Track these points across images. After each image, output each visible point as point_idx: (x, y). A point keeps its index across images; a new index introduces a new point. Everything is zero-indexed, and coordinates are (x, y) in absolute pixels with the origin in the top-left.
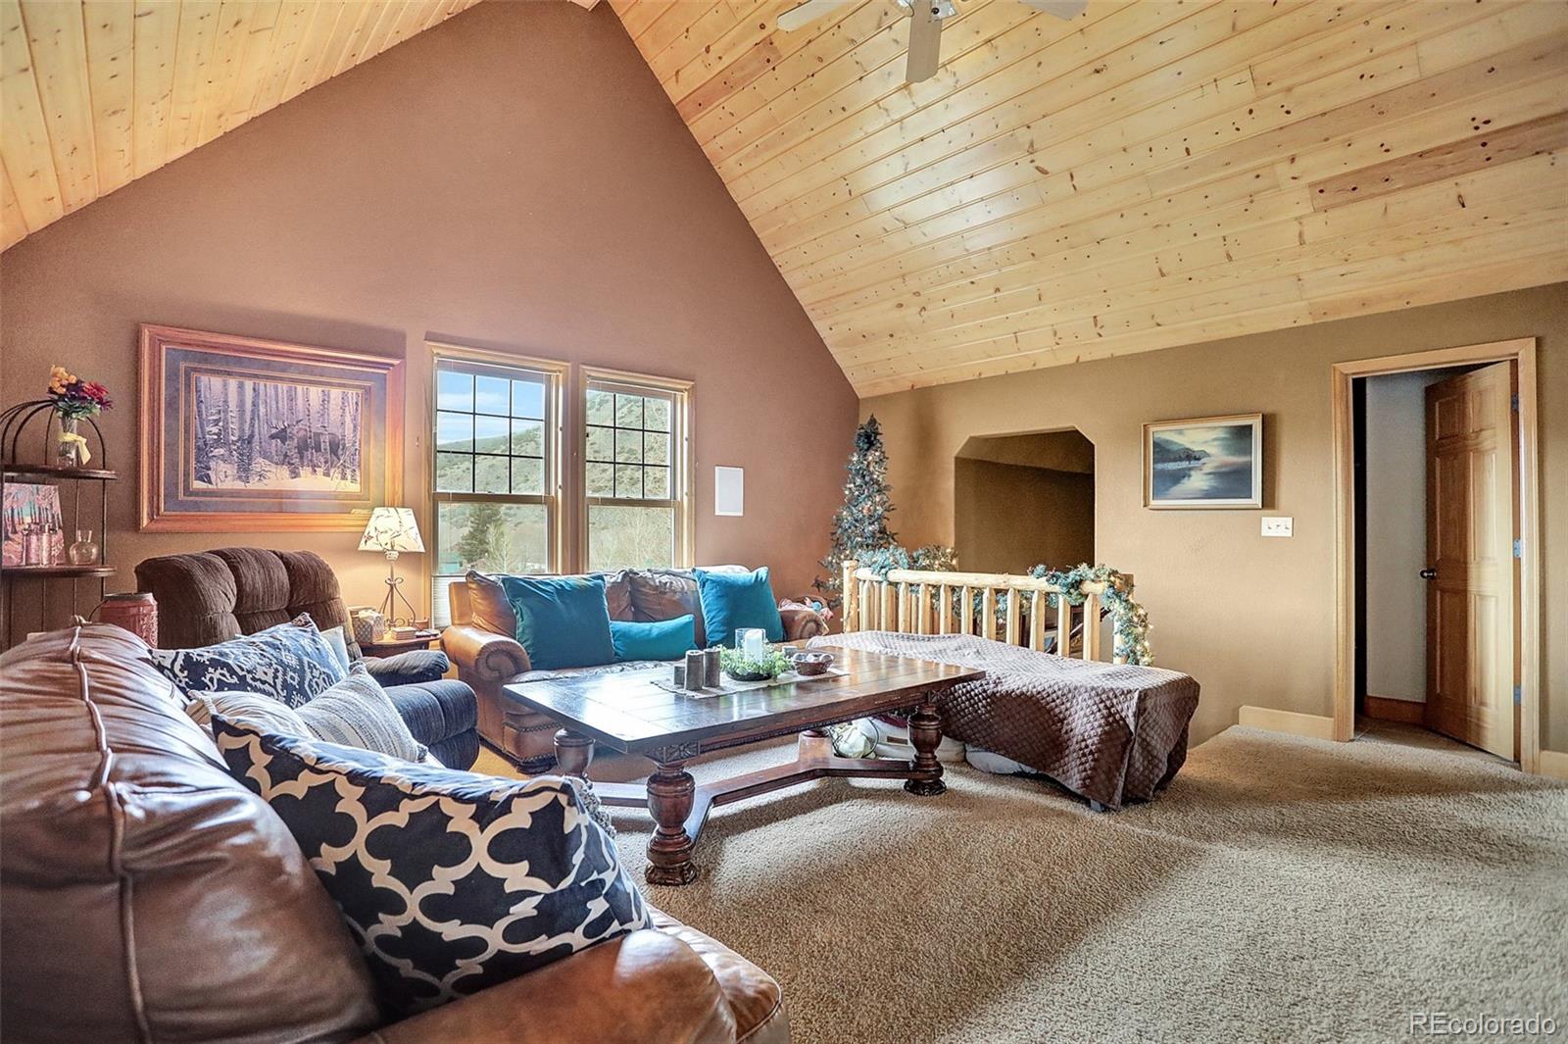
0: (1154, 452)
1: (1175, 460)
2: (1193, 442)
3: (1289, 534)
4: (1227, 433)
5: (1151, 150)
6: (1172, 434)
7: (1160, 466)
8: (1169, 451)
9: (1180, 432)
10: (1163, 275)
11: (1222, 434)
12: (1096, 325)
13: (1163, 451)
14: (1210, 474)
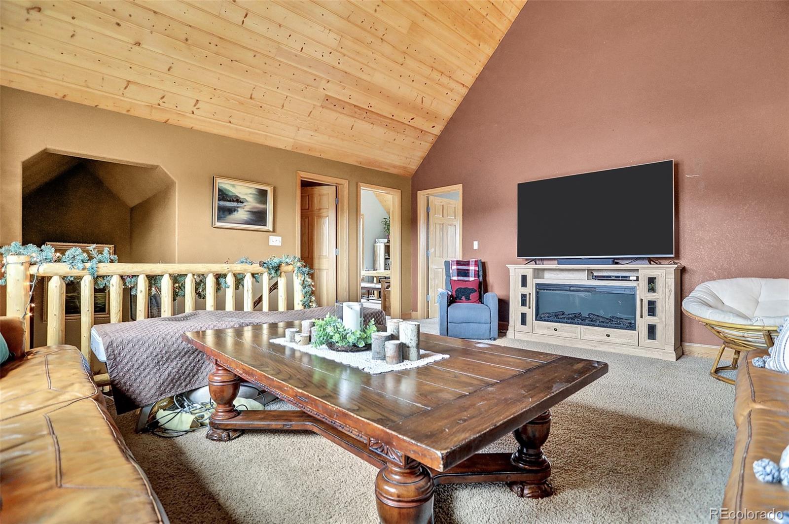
0: (218, 194)
1: (230, 201)
2: (240, 193)
3: (280, 244)
4: (256, 192)
5: (290, 36)
6: (230, 186)
7: (222, 203)
8: (227, 195)
9: (233, 186)
10: (251, 98)
11: (254, 192)
12: (195, 106)
13: (223, 195)
14: (248, 211)
